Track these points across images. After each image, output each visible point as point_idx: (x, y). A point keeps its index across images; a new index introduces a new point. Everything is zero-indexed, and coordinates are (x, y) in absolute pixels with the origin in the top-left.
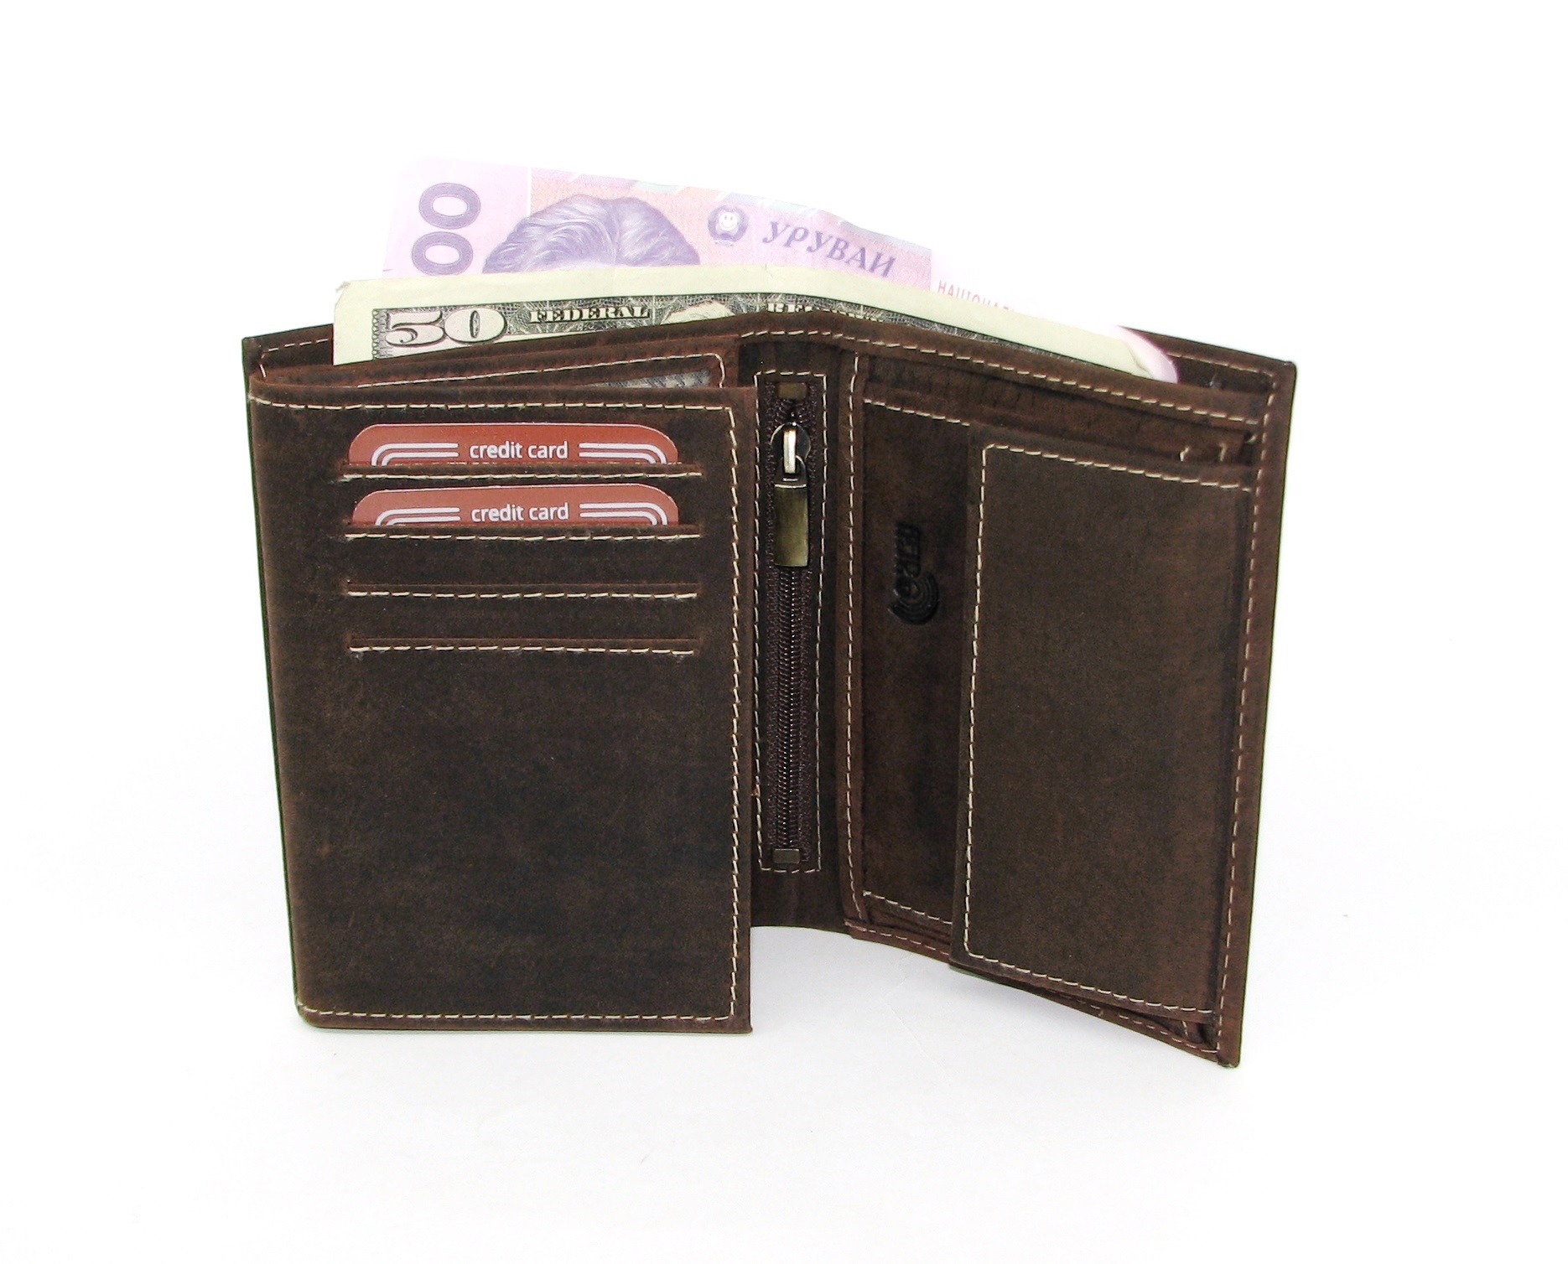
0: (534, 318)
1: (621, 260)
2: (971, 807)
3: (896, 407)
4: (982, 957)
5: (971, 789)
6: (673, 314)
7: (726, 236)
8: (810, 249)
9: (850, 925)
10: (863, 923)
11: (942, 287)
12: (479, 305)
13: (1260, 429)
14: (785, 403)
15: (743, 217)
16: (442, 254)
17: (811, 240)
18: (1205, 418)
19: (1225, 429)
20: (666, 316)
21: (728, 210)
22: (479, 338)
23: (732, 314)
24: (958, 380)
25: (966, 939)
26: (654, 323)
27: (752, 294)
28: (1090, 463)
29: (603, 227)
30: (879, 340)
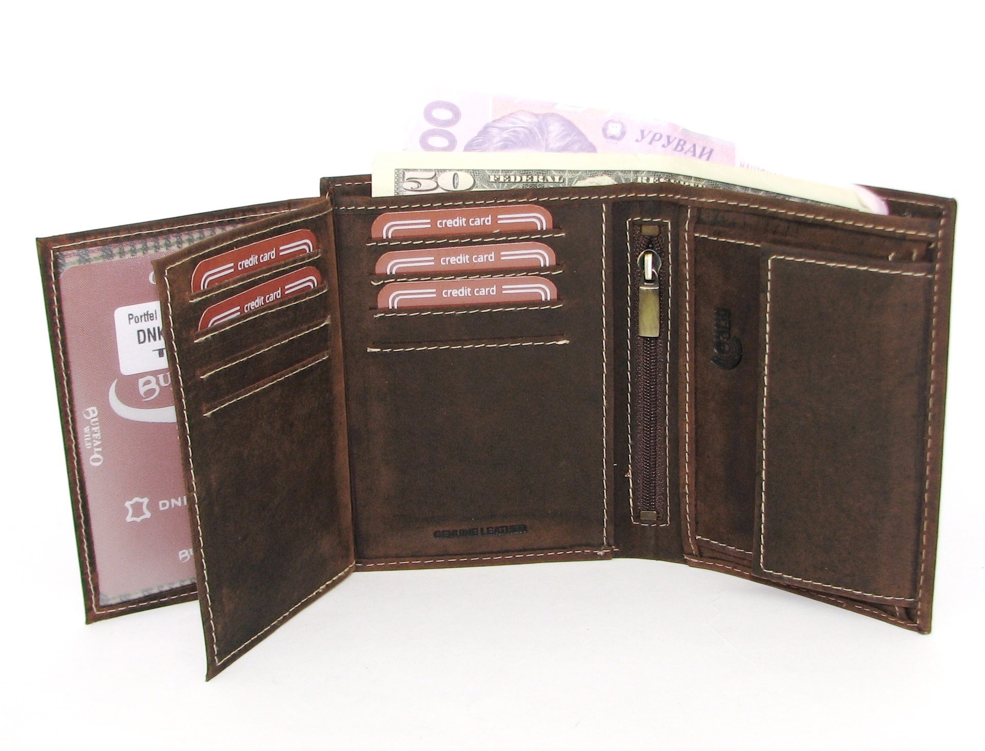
0: (492, 179)
1: (548, 149)
2: (764, 479)
3: (714, 237)
4: (771, 572)
5: (764, 467)
6: (578, 182)
7: (613, 137)
8: (663, 146)
9: (688, 558)
10: (695, 557)
11: (742, 166)
12: (458, 170)
13: (937, 239)
14: (646, 238)
15: (623, 126)
16: (438, 141)
17: (664, 141)
18: (904, 235)
19: (916, 241)
20: (574, 183)
21: (614, 122)
22: (459, 189)
23: (616, 183)
24: (750, 220)
25: (762, 561)
26: (567, 186)
27: (628, 171)
28: (834, 264)
29: (536, 130)
30: (703, 198)
